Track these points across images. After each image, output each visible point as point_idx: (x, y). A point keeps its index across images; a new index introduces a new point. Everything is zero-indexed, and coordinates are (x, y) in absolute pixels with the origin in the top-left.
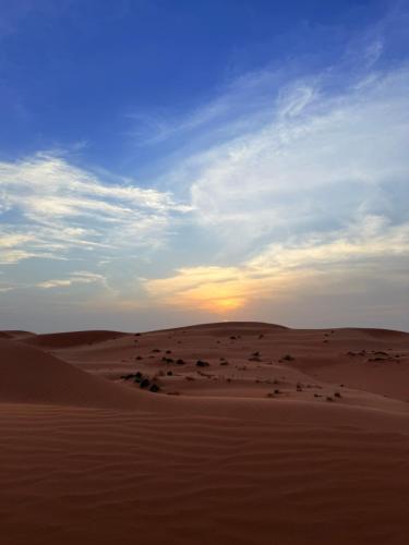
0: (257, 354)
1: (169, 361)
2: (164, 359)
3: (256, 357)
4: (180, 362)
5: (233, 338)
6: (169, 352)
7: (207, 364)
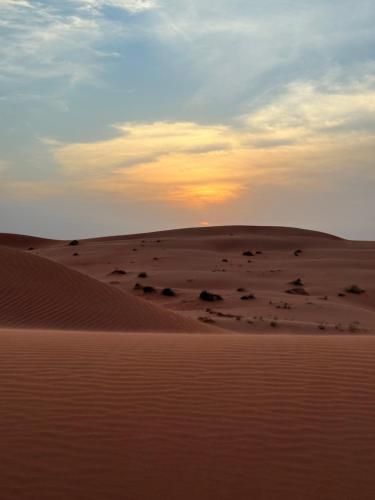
0: (298, 283)
1: (148, 290)
2: (138, 287)
3: (297, 287)
4: (168, 293)
5: (248, 254)
6: (143, 275)
7: (219, 298)
